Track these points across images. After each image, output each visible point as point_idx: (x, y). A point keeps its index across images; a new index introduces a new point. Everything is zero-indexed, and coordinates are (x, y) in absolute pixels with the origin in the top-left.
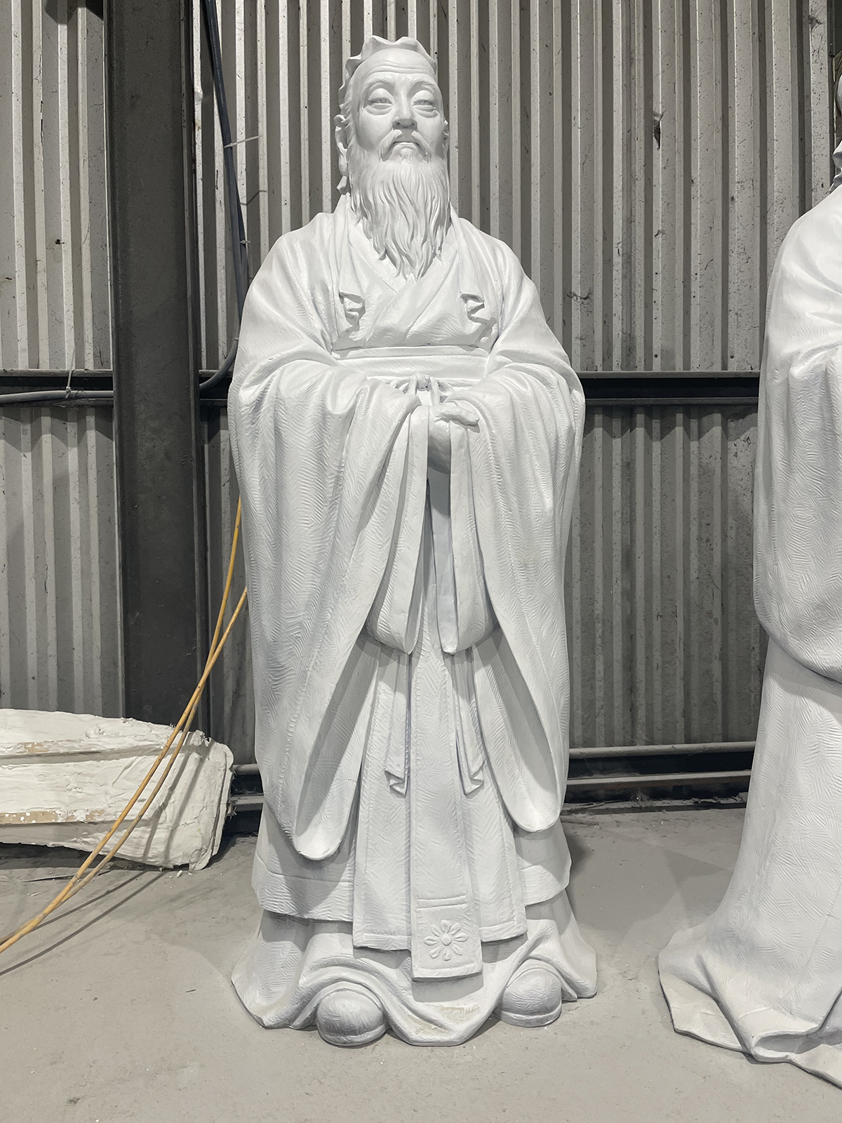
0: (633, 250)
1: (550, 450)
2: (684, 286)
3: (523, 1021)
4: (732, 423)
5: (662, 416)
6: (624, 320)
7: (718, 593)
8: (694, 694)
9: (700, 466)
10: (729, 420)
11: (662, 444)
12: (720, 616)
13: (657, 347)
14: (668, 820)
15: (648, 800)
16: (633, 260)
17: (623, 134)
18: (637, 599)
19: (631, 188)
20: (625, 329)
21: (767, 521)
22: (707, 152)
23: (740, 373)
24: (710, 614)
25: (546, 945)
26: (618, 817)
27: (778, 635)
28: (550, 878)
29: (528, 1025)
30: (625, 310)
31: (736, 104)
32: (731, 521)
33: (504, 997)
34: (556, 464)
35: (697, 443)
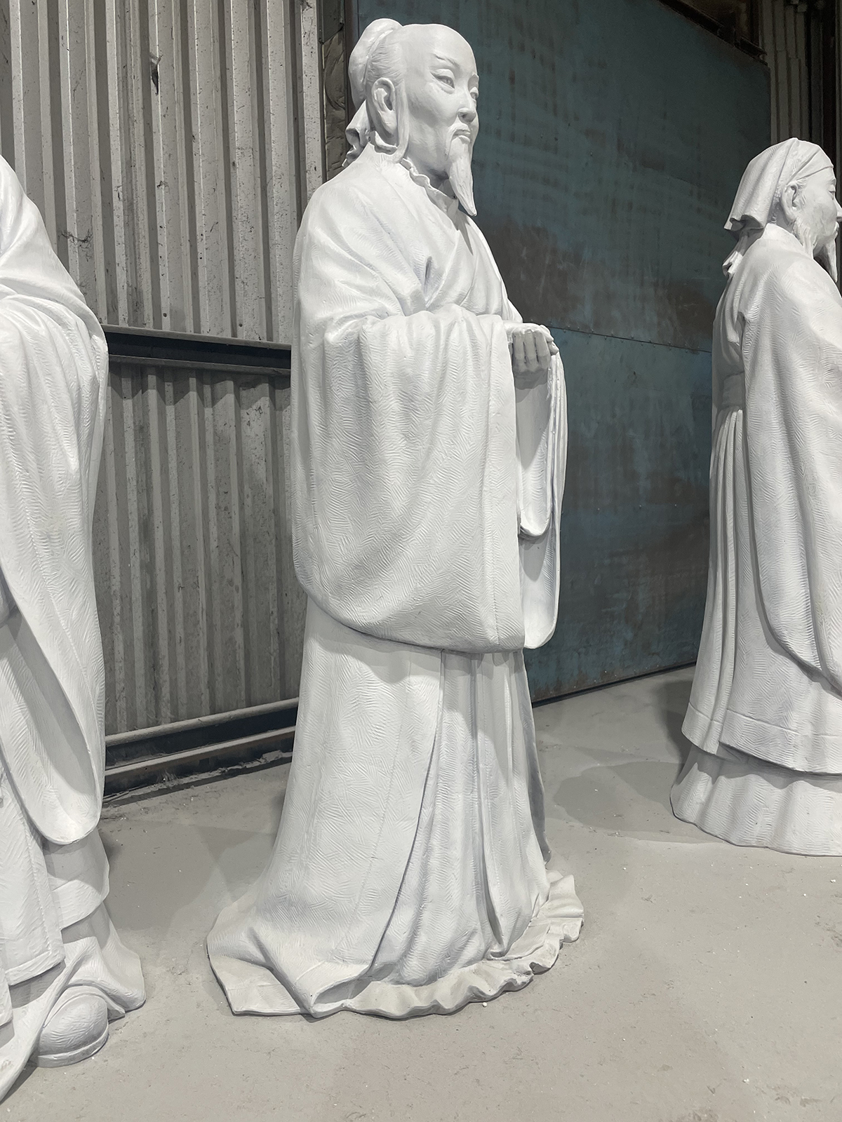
0: (134, 196)
1: (72, 402)
2: (191, 246)
3: (67, 1059)
4: (244, 391)
5: (175, 380)
6: (129, 271)
7: (238, 561)
8: (218, 664)
9: (215, 433)
10: (241, 388)
11: (176, 409)
12: (240, 583)
13: (165, 305)
14: (197, 796)
15: (175, 779)
16: (135, 208)
17: (118, 68)
18: (158, 571)
19: (129, 129)
20: (130, 281)
21: (305, 486)
22: (207, 110)
23: (250, 342)
24: (231, 582)
25: (86, 966)
26: (145, 803)
27: (319, 597)
28: (89, 890)
29: (72, 1062)
30: (129, 261)
31: (234, 68)
32: (247, 489)
33: (41, 1040)
34: (79, 418)
35: (211, 409)
